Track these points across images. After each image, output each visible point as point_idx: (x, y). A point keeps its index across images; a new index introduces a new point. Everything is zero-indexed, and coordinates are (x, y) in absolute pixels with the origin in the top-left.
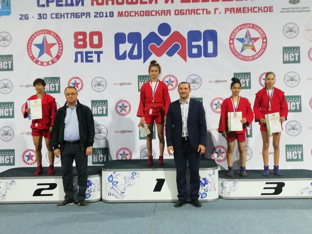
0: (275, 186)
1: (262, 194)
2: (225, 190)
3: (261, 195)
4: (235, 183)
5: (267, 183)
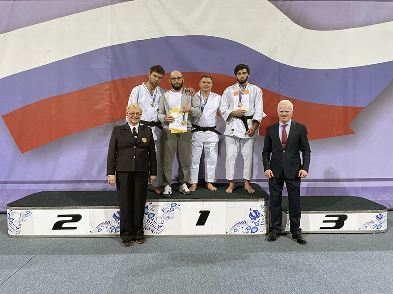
0: (336, 218)
3: (320, 229)
5: (327, 216)
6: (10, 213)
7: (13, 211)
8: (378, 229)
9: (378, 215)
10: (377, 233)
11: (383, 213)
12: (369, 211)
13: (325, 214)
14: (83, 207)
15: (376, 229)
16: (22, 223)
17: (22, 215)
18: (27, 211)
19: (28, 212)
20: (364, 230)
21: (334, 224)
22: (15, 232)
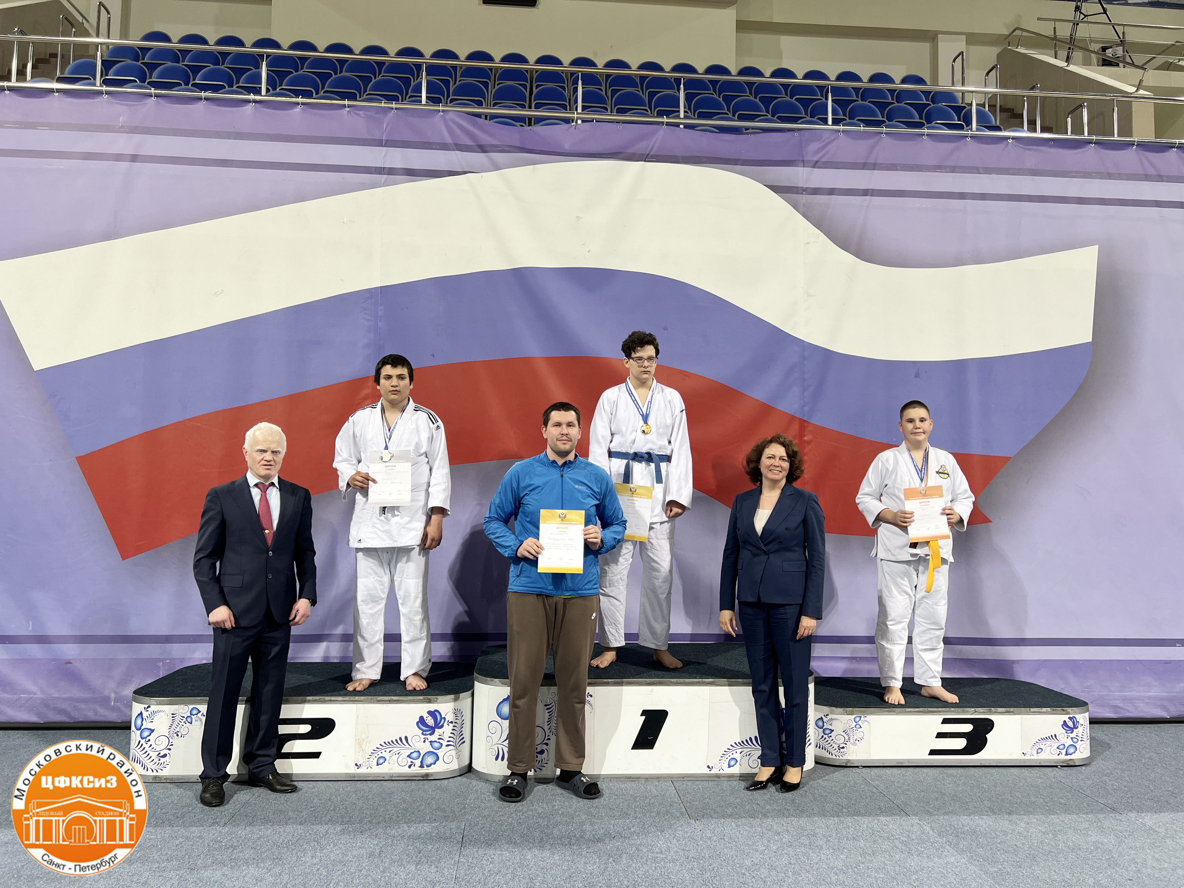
0: (968, 728)
1: (933, 752)
2: (830, 740)
3: (930, 754)
4: (858, 719)
5: (945, 721)
6: (145, 714)
7: (153, 708)
8: (1069, 757)
9: (1067, 720)
10: (1069, 765)
11: (1078, 717)
12: (1044, 710)
13: (941, 718)
14: (340, 698)
15: (1063, 757)
16: (176, 741)
17: (178, 718)
18: (191, 707)
19: (195, 712)
20: (1036, 757)
21: (961, 743)
22: (154, 767)
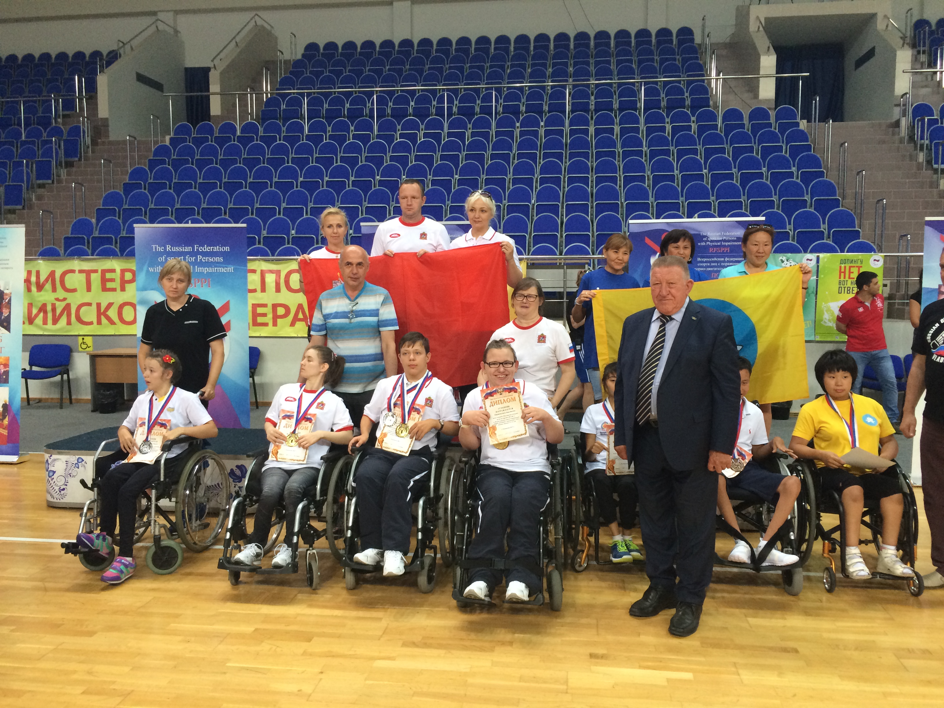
6: (50, 461)
7: (54, 457)
16: (70, 480)
17: (70, 464)
18: (77, 457)
19: (80, 460)
22: (57, 496)
